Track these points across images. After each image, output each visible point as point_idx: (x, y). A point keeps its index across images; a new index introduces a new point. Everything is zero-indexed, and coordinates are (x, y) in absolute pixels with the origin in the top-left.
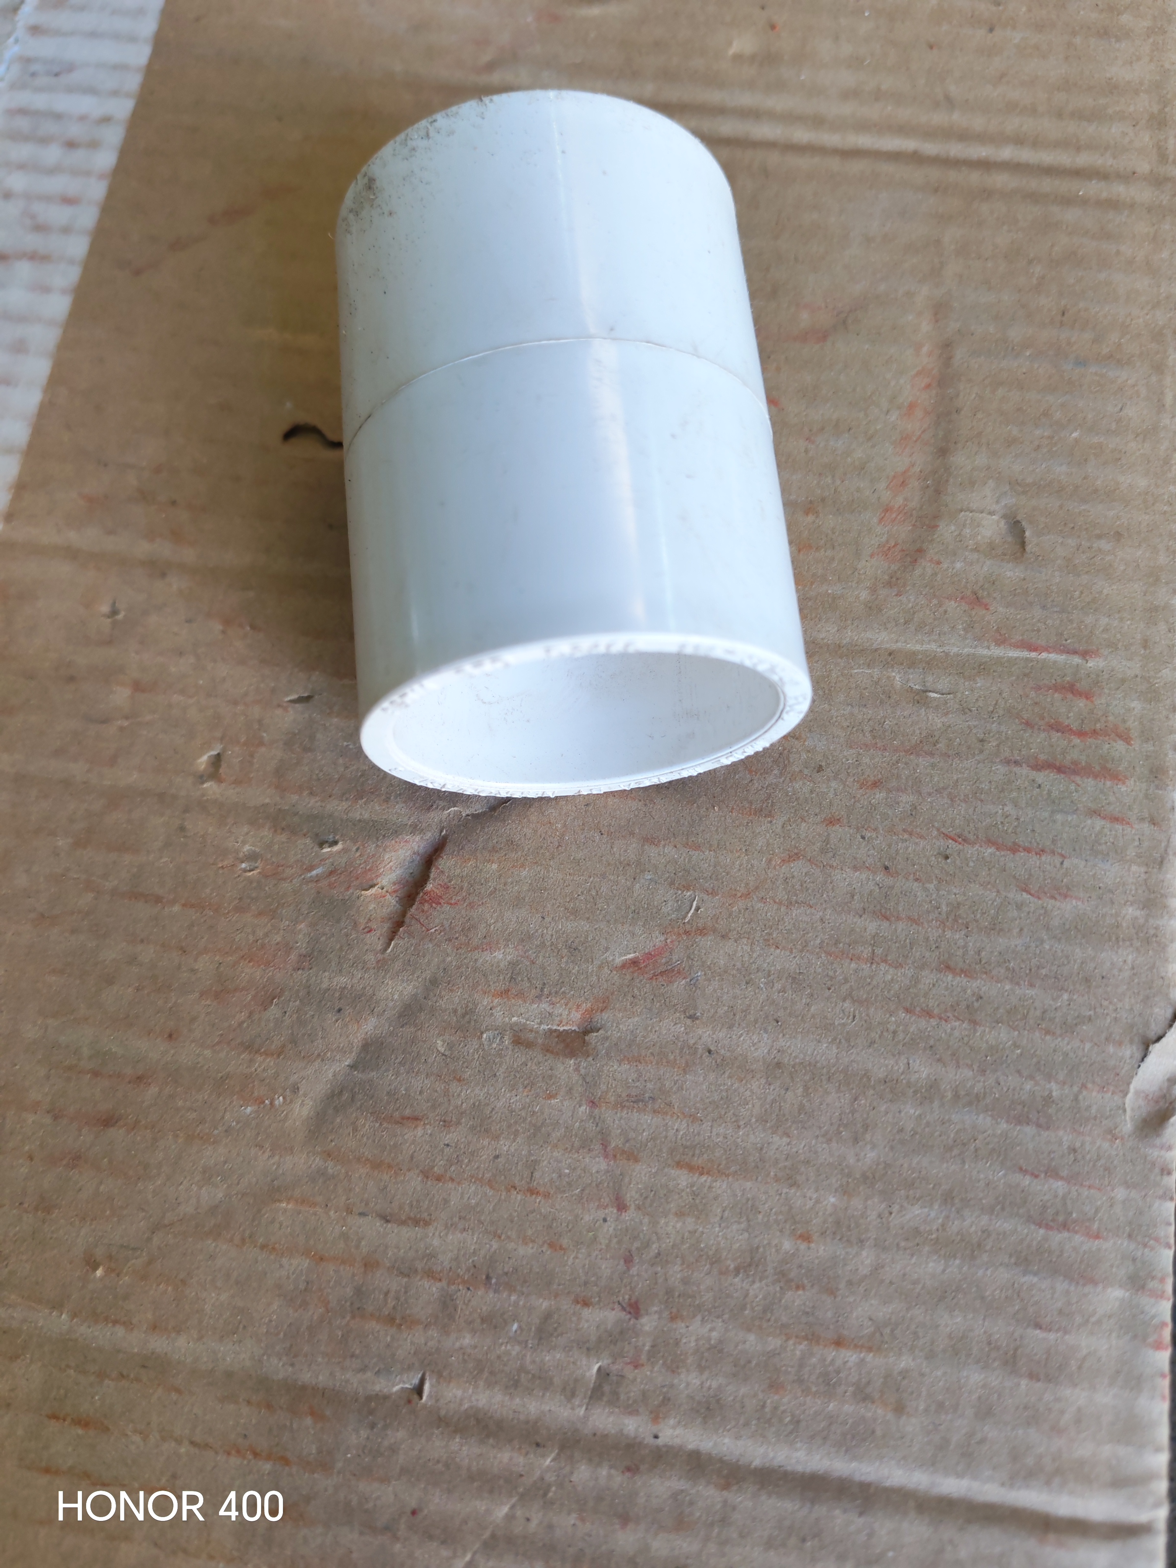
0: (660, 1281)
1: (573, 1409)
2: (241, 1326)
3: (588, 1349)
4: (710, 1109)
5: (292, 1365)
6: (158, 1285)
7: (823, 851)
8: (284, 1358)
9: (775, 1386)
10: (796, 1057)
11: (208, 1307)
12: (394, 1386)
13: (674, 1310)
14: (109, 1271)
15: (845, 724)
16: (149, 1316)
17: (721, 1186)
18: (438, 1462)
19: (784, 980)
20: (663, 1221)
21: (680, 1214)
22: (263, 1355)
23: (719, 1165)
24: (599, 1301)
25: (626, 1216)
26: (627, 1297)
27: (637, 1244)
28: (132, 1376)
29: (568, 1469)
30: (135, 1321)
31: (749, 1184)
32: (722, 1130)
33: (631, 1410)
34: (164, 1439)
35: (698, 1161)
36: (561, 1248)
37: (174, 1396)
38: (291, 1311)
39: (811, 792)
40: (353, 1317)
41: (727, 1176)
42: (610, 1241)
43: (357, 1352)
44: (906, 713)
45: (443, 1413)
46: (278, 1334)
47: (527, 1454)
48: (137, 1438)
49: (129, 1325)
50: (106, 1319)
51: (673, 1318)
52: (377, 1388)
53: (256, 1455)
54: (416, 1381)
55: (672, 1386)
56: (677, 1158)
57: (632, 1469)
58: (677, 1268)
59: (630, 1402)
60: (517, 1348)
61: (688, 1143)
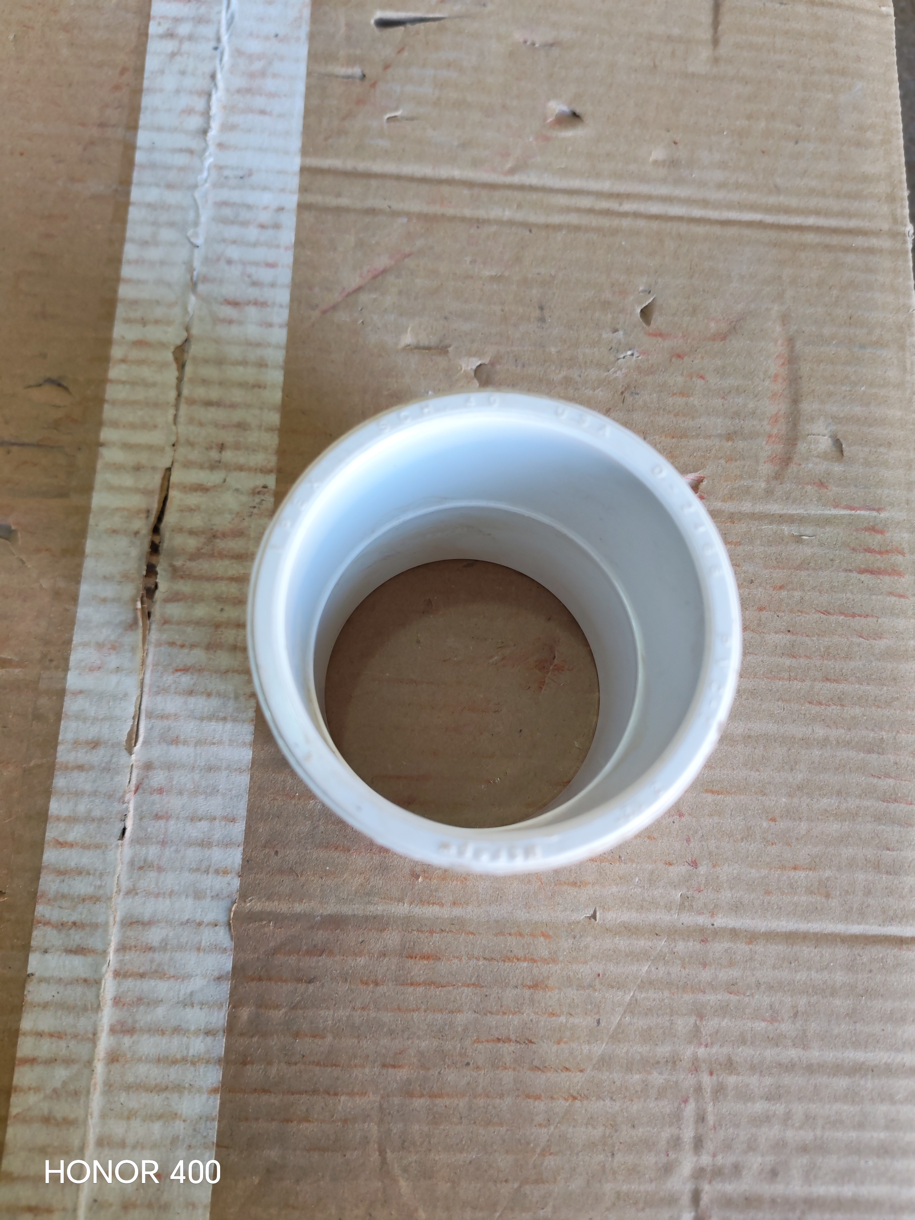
0: (705, 848)
1: (671, 916)
2: (499, 897)
3: (675, 886)
4: (718, 762)
5: (528, 913)
6: (452, 882)
7: (759, 625)
8: (524, 910)
9: (768, 893)
10: (757, 732)
11: (480, 890)
12: (581, 916)
13: (714, 862)
14: (425, 878)
15: (763, 556)
16: (451, 898)
17: (729, 799)
18: (610, 950)
19: (746, 694)
20: (702, 820)
21: (711, 815)
22: (513, 910)
23: (726, 789)
24: (677, 862)
25: (683, 819)
26: (690, 858)
27: (691, 832)
28: (447, 930)
29: (673, 944)
30: (443, 902)
31: (742, 797)
32: (725, 772)
33: (700, 913)
34: (470, 959)
35: (715, 788)
36: (654, 839)
37: (471, 936)
38: (523, 886)
39: (749, 594)
40: (556, 885)
41: (731, 794)
42: (678, 832)
43: (560, 902)
44: (792, 548)
45: (608, 926)
46: (519, 898)
47: (653, 940)
48: (456, 961)
49: (442, 905)
50: (428, 903)
51: (714, 866)
52: (573, 918)
53: (518, 960)
54: (592, 912)
55: (718, 899)
56: (705, 789)
57: (704, 941)
58: (713, 841)
59: (699, 908)
60: (640, 890)
61: (710, 780)
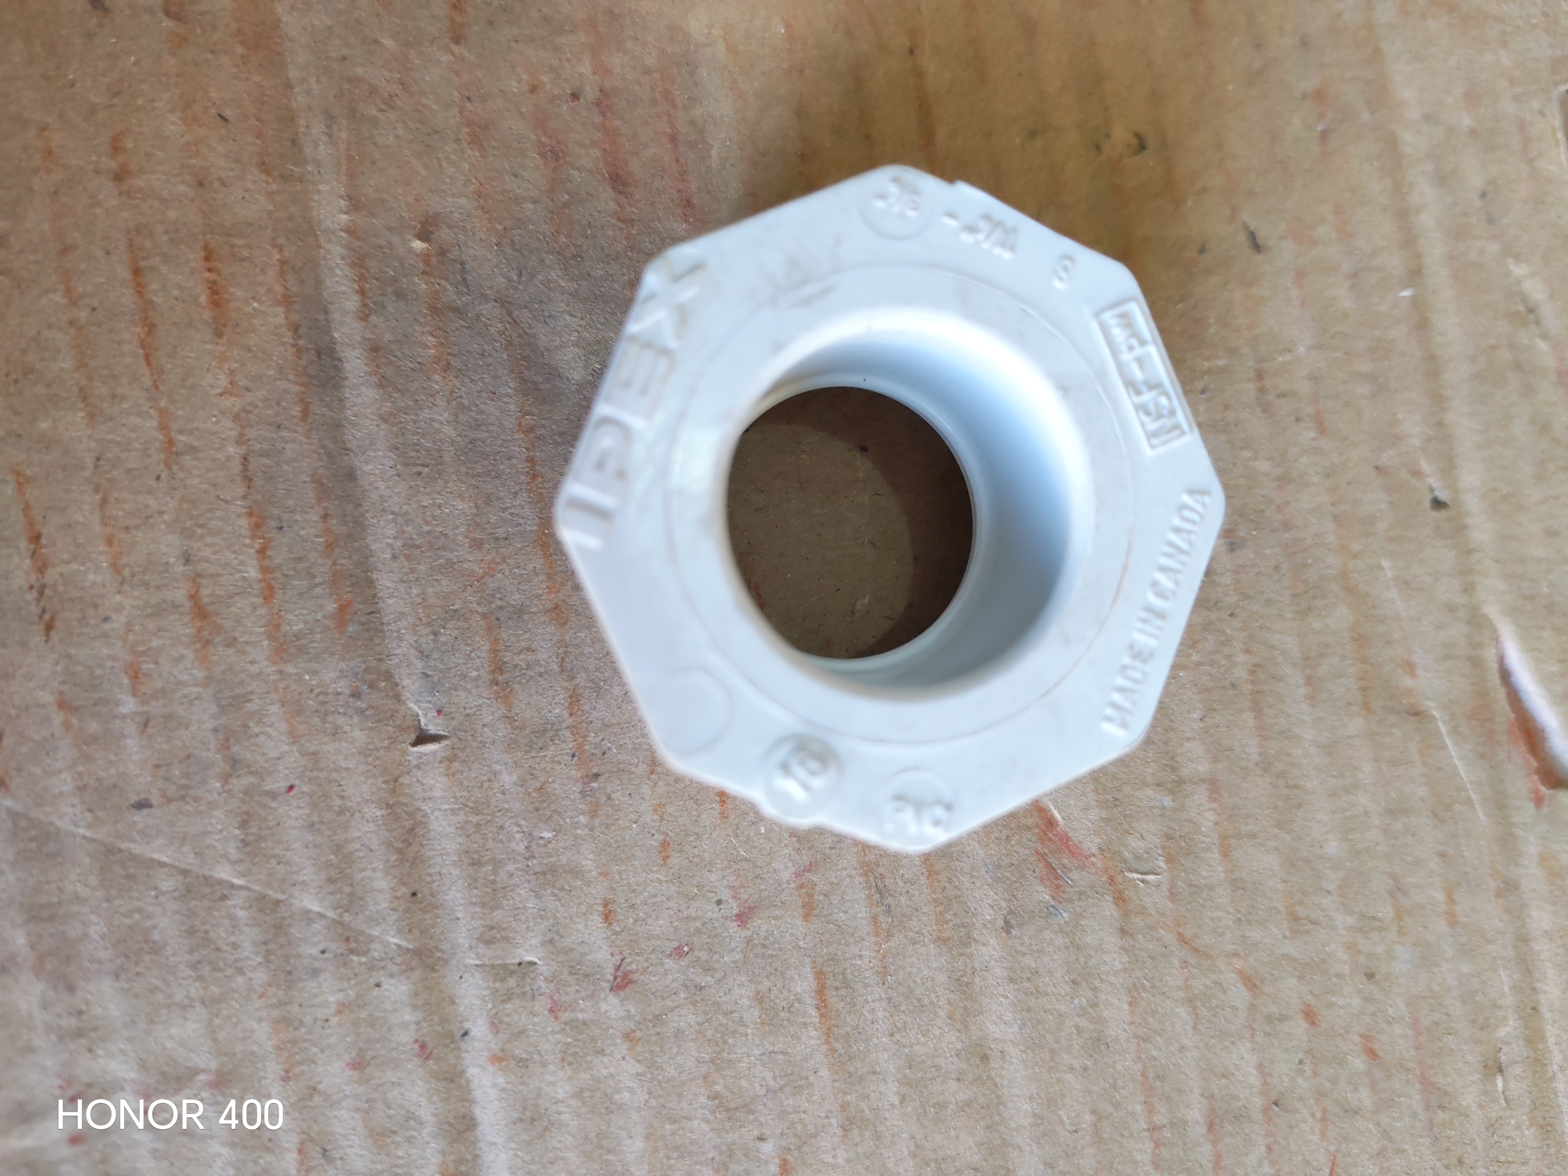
0: (669, 1003)
1: (471, 948)
2: (419, 469)
3: (551, 941)
4: (901, 989)
5: (394, 557)
6: (431, 334)
7: (1270, 1019)
8: (399, 543)
10: (1002, 1076)
11: (426, 414)
12: (416, 702)
13: (638, 1034)
14: (425, 257)
15: (1436, 988)
16: (388, 337)
17: (812, 1038)
18: (342, 797)
19: (1091, 1027)
20: (743, 978)
21: (759, 999)
22: (393, 513)
23: (837, 1026)
24: (617, 933)
25: (733, 927)
26: (634, 966)
27: (704, 955)
28: (301, 342)
29: (395, 969)
30: (373, 318)
31: (825, 1073)
32: (880, 1014)
33: (495, 1024)
34: (236, 417)
35: (831, 996)
36: (665, 859)
37: (296, 410)
38: (462, 529)
39: (1339, 975)
40: (484, 616)
41: (827, 1042)
42: (695, 919)
43: (443, 639)
44: (1469, 1057)
45: (405, 780)
46: (427, 523)
47: (394, 909)
48: (223, 381)
49: (364, 316)
50: (362, 278)
51: (627, 1036)
52: (406, 682)
53: (262, 551)
54: (433, 730)
55: (544, 1064)
56: (826, 969)
57: (423, 1049)
58: (692, 1019)
59: (506, 1019)
60: (521, 848)
61: (849, 977)
